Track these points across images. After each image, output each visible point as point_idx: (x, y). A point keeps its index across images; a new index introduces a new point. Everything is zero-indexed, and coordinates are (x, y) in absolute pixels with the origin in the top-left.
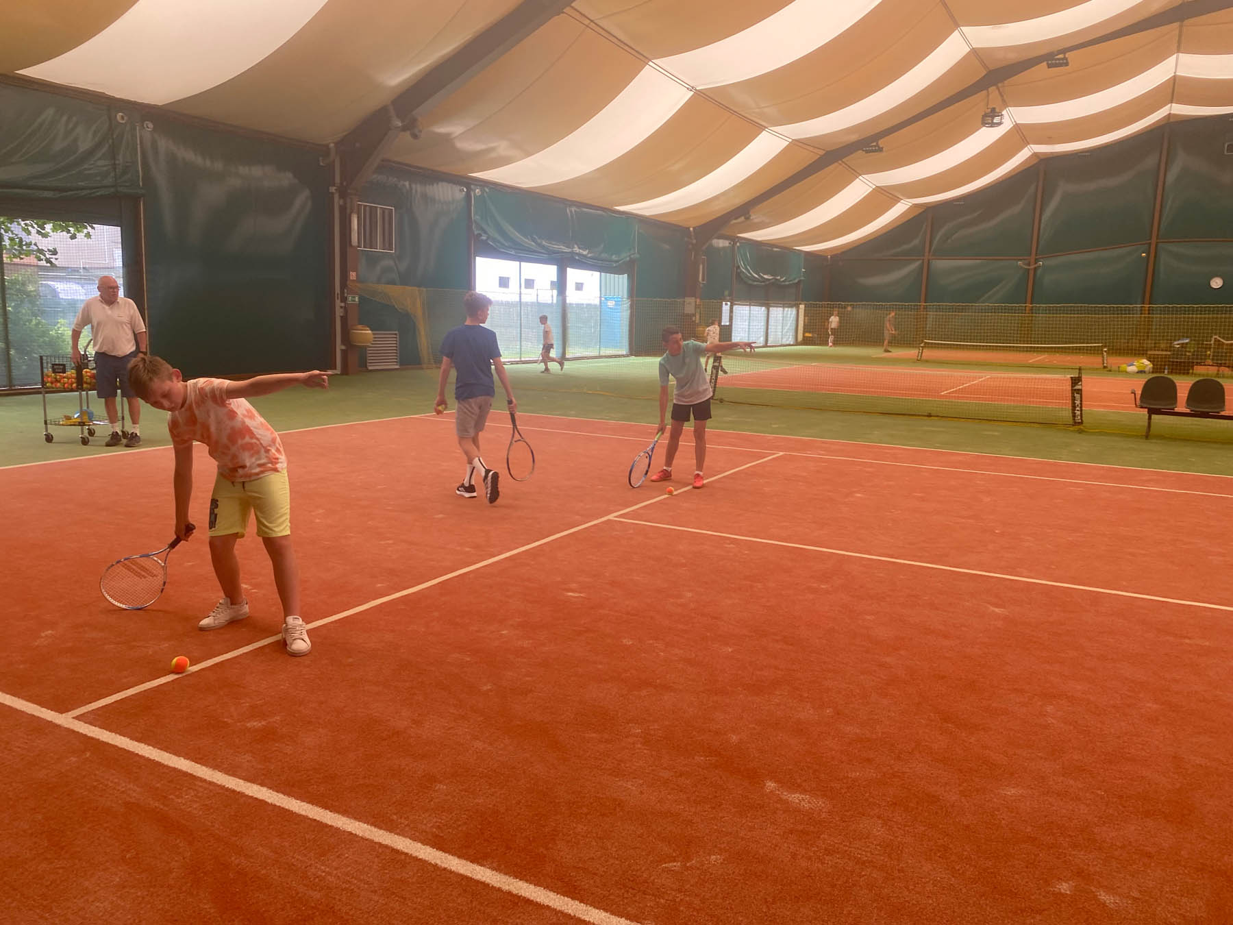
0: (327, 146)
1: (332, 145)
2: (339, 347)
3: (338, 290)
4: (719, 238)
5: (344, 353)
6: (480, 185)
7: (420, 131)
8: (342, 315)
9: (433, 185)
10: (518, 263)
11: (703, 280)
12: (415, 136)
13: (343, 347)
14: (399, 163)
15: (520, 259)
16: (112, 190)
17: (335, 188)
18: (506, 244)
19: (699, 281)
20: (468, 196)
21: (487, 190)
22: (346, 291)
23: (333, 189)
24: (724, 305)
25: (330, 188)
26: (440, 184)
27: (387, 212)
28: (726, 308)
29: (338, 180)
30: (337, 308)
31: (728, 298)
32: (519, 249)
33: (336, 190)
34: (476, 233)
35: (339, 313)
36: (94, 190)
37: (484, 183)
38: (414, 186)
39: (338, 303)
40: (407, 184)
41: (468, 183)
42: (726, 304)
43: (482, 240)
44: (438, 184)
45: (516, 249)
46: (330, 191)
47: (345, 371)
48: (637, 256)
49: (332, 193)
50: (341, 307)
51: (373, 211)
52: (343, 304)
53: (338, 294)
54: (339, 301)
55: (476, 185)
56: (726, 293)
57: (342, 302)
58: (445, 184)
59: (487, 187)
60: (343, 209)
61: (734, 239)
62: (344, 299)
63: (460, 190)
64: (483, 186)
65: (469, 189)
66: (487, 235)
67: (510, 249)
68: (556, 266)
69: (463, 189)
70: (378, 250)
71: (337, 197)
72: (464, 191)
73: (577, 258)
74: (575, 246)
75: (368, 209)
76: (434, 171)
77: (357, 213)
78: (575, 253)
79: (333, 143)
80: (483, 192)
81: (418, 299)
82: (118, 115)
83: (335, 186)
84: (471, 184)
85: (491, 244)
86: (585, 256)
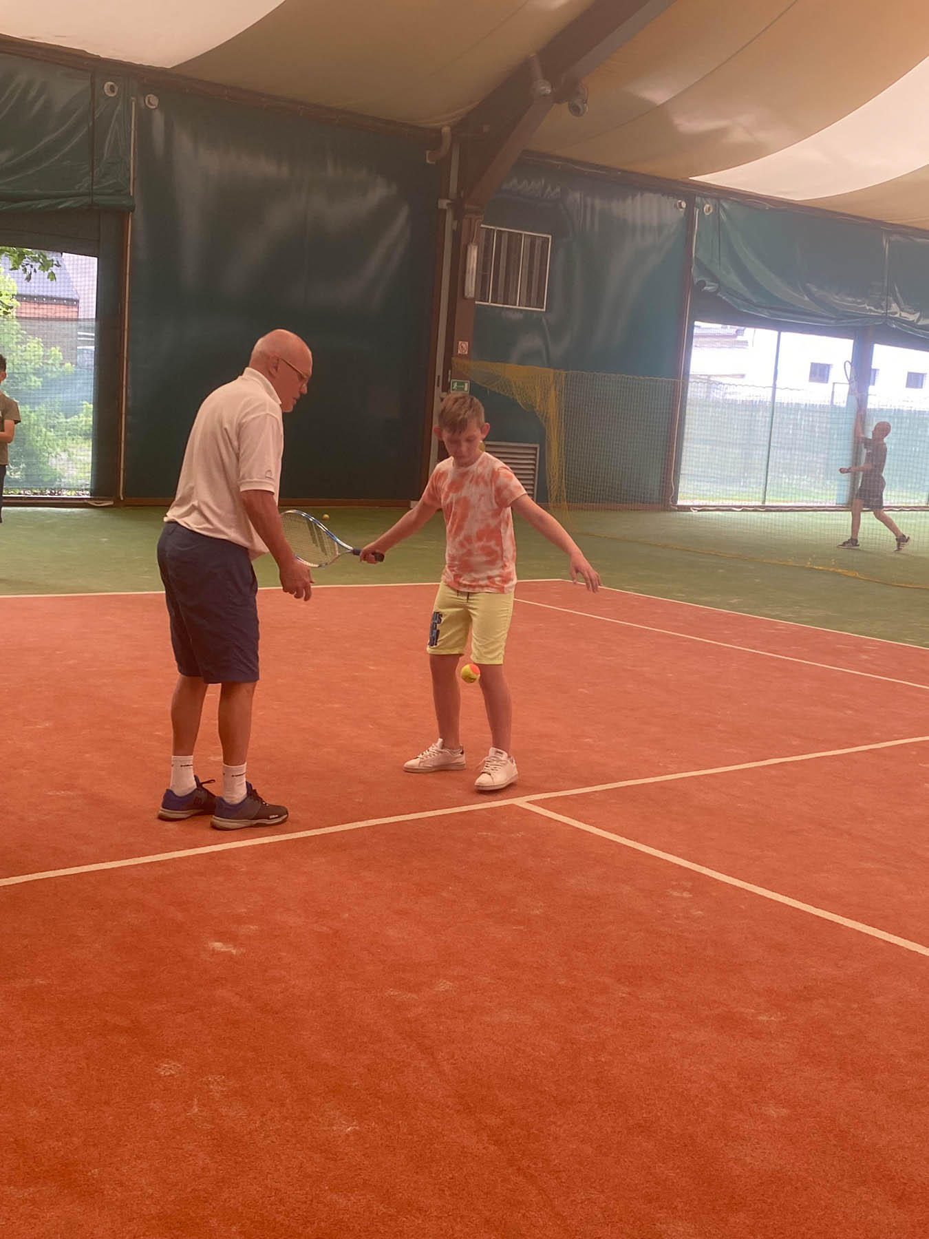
0: (438, 131)
1: (446, 130)
6: (712, 197)
7: (585, 101)
9: (624, 198)
10: (776, 333)
15: (780, 326)
16: (86, 200)
17: (449, 201)
18: (755, 301)
20: (688, 220)
21: (726, 205)
22: (450, 373)
23: (444, 204)
25: (440, 201)
26: (647, 195)
27: (538, 242)
29: (453, 187)
33: (448, 204)
34: (696, 280)
36: (58, 201)
37: (720, 194)
38: (589, 200)
40: (577, 195)
41: (693, 193)
43: (707, 292)
44: (633, 198)
45: (771, 308)
46: (440, 207)
49: (445, 211)
51: (514, 240)
54: (440, 389)
55: (706, 197)
58: (652, 195)
59: (726, 199)
62: (446, 387)
63: (675, 206)
64: (718, 199)
65: (691, 204)
66: (717, 285)
67: (760, 310)
68: (852, 341)
69: (680, 204)
70: (517, 307)
71: (449, 216)
72: (682, 208)
73: (894, 326)
74: (894, 305)
75: (505, 239)
76: (624, 171)
77: (478, 244)
78: (891, 318)
79: (448, 125)
80: (717, 208)
81: (553, 388)
82: (106, 86)
83: (448, 199)
84: (696, 195)
85: (725, 299)
86: (912, 324)
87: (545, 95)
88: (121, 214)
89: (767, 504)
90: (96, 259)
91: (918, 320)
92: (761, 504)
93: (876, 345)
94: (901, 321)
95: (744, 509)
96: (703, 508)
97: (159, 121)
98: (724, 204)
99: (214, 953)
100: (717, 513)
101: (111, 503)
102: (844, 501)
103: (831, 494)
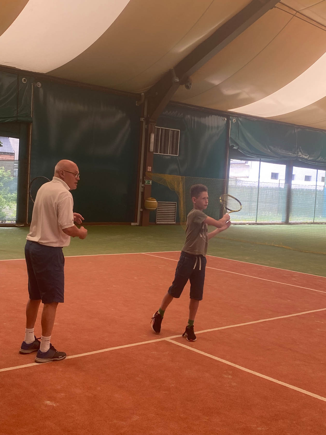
0: (140, 95)
1: (143, 94)
2: (140, 210)
3: (141, 177)
5: (142, 212)
6: (236, 117)
7: (191, 84)
9: (205, 118)
10: (259, 162)
13: (141, 210)
15: (260, 160)
16: (15, 119)
18: (251, 152)
20: (228, 123)
22: (145, 177)
23: (142, 119)
26: (213, 116)
27: (175, 132)
29: (145, 113)
30: (140, 187)
33: (144, 120)
34: (231, 145)
35: (141, 190)
36: (5, 119)
37: (238, 115)
38: (193, 118)
39: (141, 185)
40: (189, 116)
43: (234, 149)
44: (208, 117)
45: (257, 154)
47: (141, 225)
49: (142, 122)
50: (142, 187)
51: (167, 132)
52: (143, 185)
53: (141, 179)
55: (233, 116)
57: (142, 184)
58: (214, 116)
59: (240, 117)
60: (147, 130)
62: (144, 183)
63: (223, 120)
64: (238, 117)
65: (228, 119)
66: (238, 146)
67: (253, 155)
68: (285, 165)
69: (225, 119)
70: (168, 155)
71: (144, 124)
72: (225, 120)
73: (300, 160)
74: (300, 153)
75: (164, 131)
77: (154, 133)
78: (300, 157)
79: (143, 93)
80: (237, 120)
81: (181, 183)
82: (23, 79)
83: (143, 117)
84: (229, 116)
85: (241, 151)
86: (306, 159)
87: (177, 82)
88: (28, 124)
89: (257, 222)
90: (19, 139)
91: (308, 158)
92: (255, 222)
93: (294, 167)
94: (302, 158)
95: (250, 224)
96: (235, 224)
97: (41, 91)
98: (240, 119)
99: (46, 406)
100: (240, 226)
101: (23, 225)
102: (285, 221)
103: (280, 219)
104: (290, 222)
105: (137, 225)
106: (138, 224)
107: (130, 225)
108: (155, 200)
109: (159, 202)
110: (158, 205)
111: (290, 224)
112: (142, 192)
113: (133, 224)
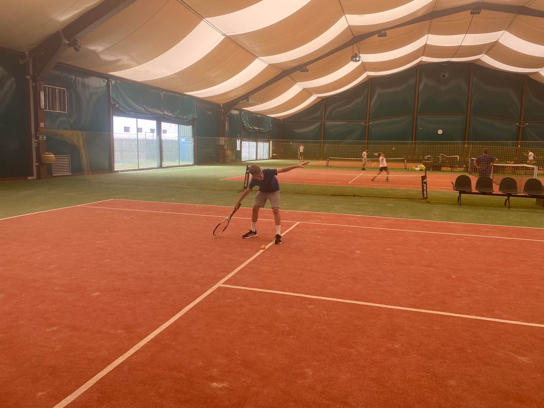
0: (24, 53)
1: (27, 52)
2: (35, 164)
3: (33, 133)
4: (234, 109)
5: (37, 167)
6: (114, 79)
7: (80, 47)
8: (36, 146)
9: (88, 78)
10: (136, 119)
11: (228, 129)
12: (77, 50)
13: (37, 164)
14: (68, 65)
15: (137, 117)
17: (30, 76)
18: (130, 110)
19: (226, 130)
20: (108, 85)
21: (118, 82)
22: (38, 133)
24: (237, 141)
25: (27, 76)
26: (94, 77)
27: (62, 91)
28: (238, 142)
29: (31, 72)
30: (33, 143)
31: (239, 138)
32: (137, 112)
33: (30, 77)
34: (113, 103)
35: (34, 145)
37: (116, 78)
38: (77, 78)
39: (34, 140)
40: (73, 77)
41: (108, 78)
42: (239, 141)
43: (116, 107)
44: (91, 77)
46: (27, 78)
47: (39, 177)
48: (196, 116)
49: (29, 80)
50: (36, 142)
51: (53, 90)
52: (36, 141)
53: (33, 135)
54: (34, 139)
55: (112, 79)
56: (238, 135)
58: (96, 77)
59: (118, 80)
60: (35, 88)
61: (241, 110)
62: (37, 138)
63: (104, 81)
64: (116, 80)
65: (108, 81)
66: (119, 105)
67: (131, 112)
68: (156, 121)
69: (105, 81)
70: (57, 111)
71: (31, 82)
72: (106, 82)
73: (166, 117)
74: (165, 111)
75: (50, 89)
76: (88, 70)
77: (43, 91)
78: (165, 115)
79: (28, 51)
80: (116, 82)
81: (81, 137)
84: (109, 78)
85: (121, 109)
86: (170, 116)
87: (66, 44)
89: (139, 168)
91: (172, 115)
92: (137, 168)
93: (162, 122)
94: (167, 115)
95: (134, 170)
96: (123, 171)
98: (118, 81)
100: (127, 172)
102: (159, 166)
103: (155, 164)
104: (163, 166)
105: (34, 179)
106: (35, 177)
107: (27, 179)
108: (52, 154)
109: (56, 156)
110: (56, 159)
111: (163, 168)
112: (36, 147)
113: (29, 178)
